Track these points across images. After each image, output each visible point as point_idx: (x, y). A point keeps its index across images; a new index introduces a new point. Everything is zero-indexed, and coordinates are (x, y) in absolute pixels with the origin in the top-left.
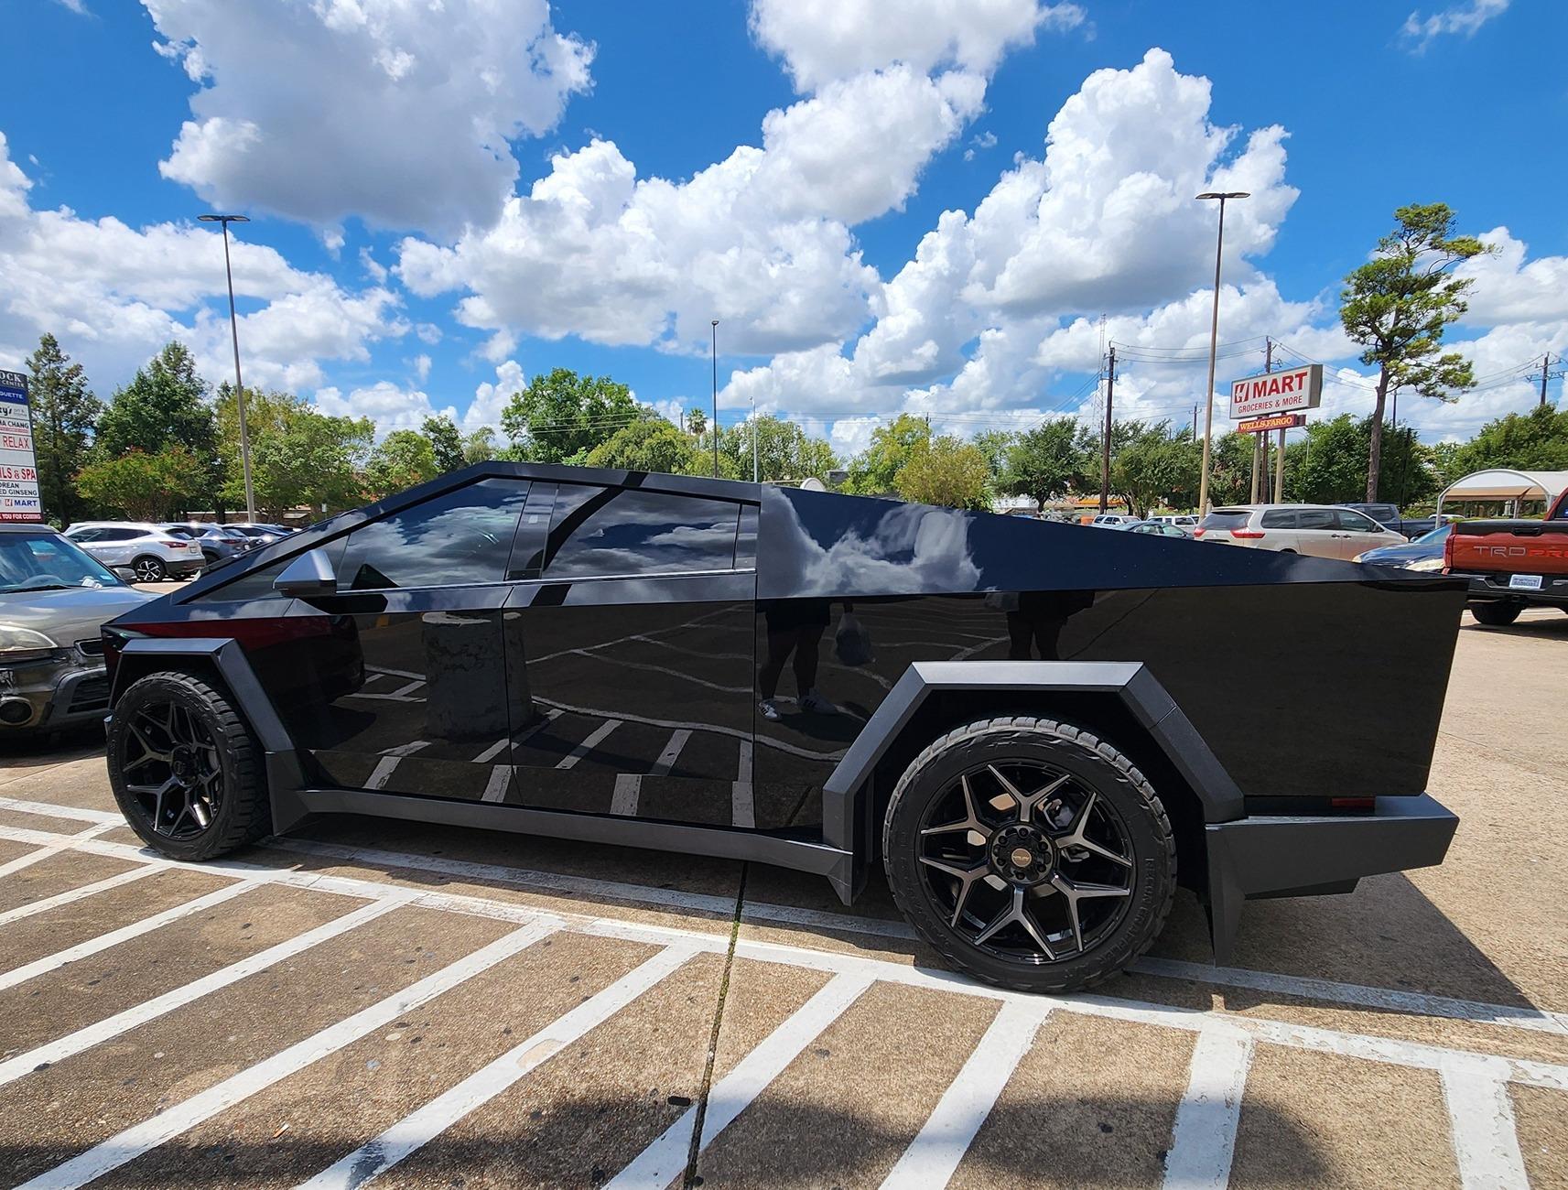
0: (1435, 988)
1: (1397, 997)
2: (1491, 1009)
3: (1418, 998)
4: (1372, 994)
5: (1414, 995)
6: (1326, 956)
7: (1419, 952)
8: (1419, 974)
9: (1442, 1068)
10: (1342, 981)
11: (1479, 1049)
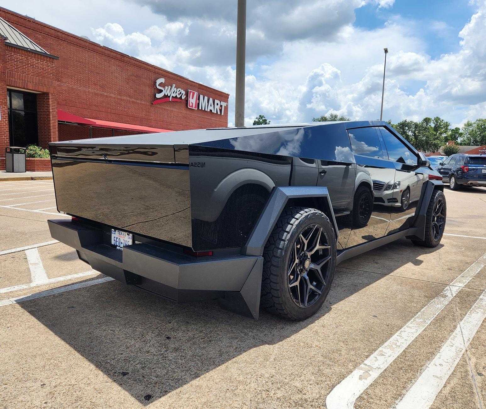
0: (52, 297)
1: (63, 290)
2: (34, 297)
3: (56, 292)
4: (70, 288)
5: (58, 292)
6: (89, 293)
7: (58, 307)
8: (57, 299)
9: (48, 280)
10: (80, 288)
11: (38, 287)
